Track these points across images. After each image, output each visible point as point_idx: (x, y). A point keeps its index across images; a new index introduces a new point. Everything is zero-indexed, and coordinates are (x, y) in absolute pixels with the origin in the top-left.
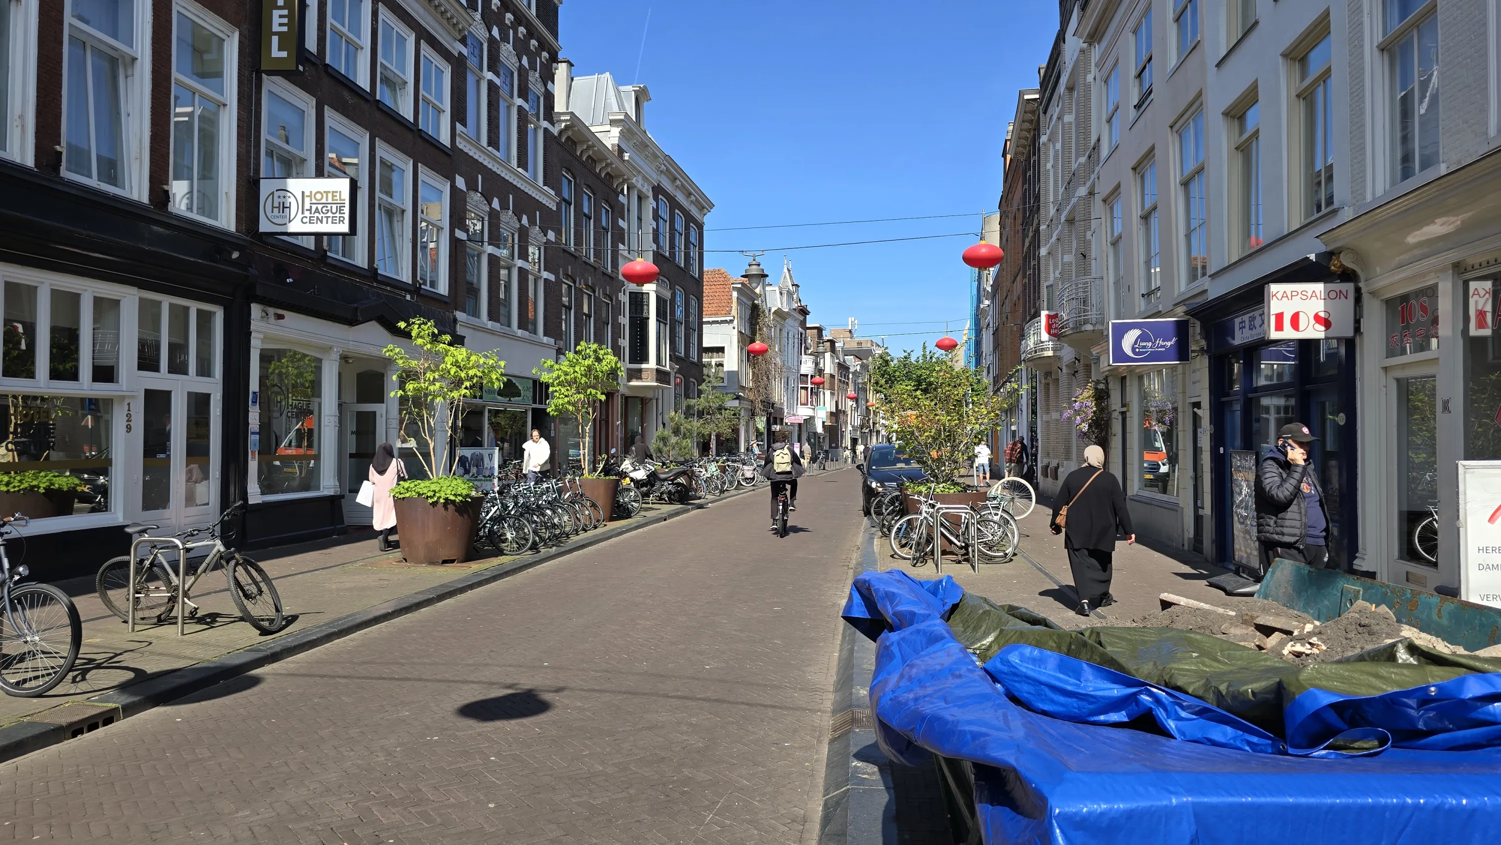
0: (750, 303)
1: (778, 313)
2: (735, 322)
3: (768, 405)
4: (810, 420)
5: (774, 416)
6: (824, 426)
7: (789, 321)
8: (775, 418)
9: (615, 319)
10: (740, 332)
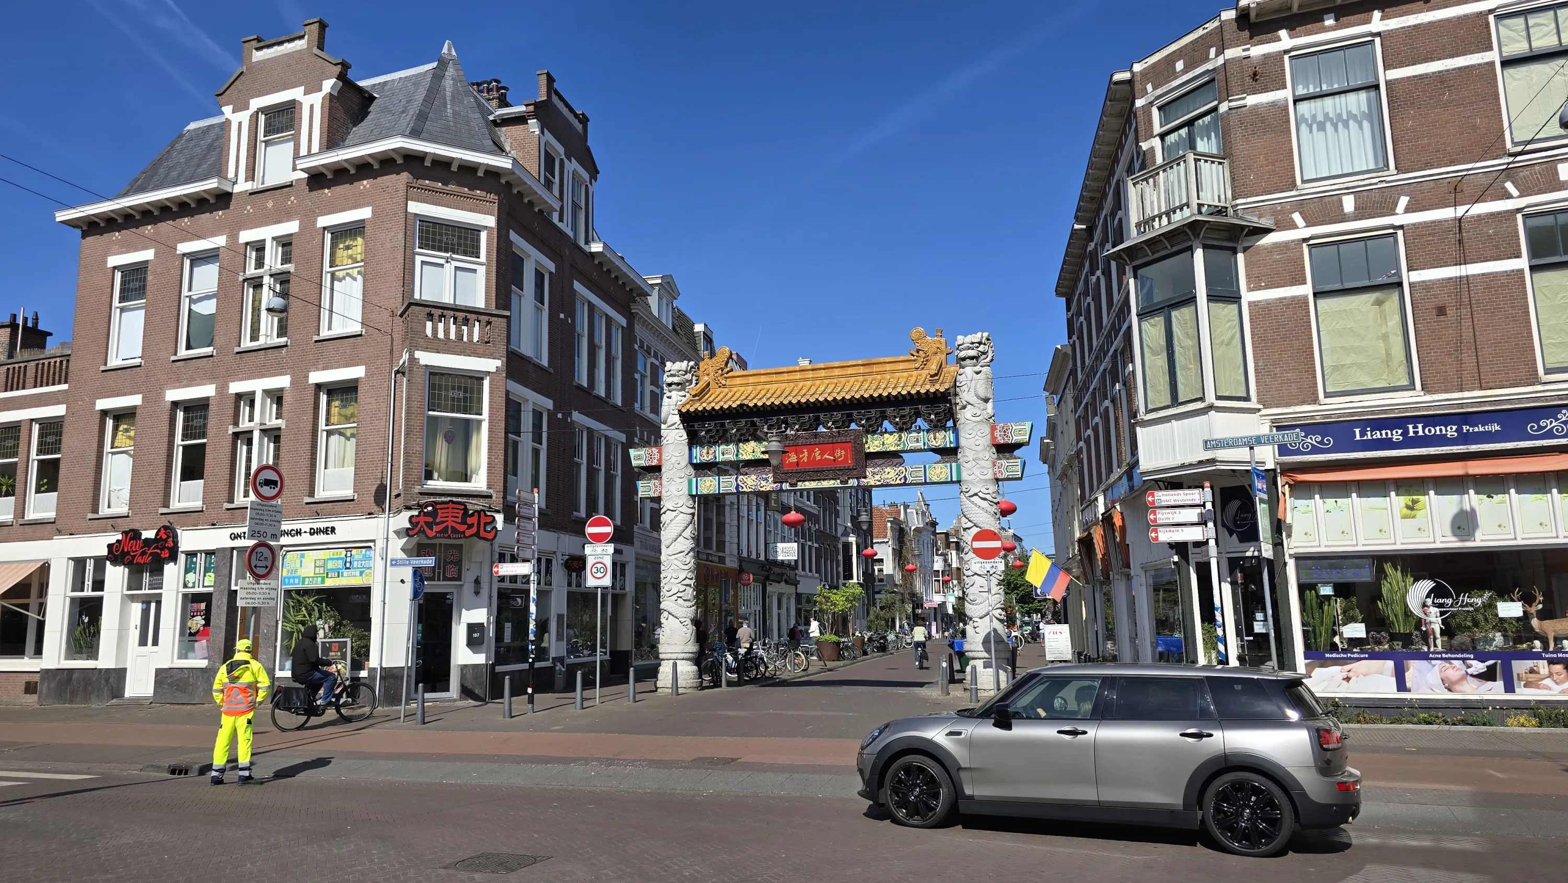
0: (898, 527)
1: (917, 530)
2: (890, 543)
3: (913, 595)
4: (943, 605)
5: (918, 603)
6: (953, 608)
7: (924, 533)
8: (917, 605)
9: (837, 557)
10: (893, 549)
